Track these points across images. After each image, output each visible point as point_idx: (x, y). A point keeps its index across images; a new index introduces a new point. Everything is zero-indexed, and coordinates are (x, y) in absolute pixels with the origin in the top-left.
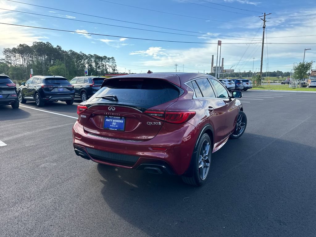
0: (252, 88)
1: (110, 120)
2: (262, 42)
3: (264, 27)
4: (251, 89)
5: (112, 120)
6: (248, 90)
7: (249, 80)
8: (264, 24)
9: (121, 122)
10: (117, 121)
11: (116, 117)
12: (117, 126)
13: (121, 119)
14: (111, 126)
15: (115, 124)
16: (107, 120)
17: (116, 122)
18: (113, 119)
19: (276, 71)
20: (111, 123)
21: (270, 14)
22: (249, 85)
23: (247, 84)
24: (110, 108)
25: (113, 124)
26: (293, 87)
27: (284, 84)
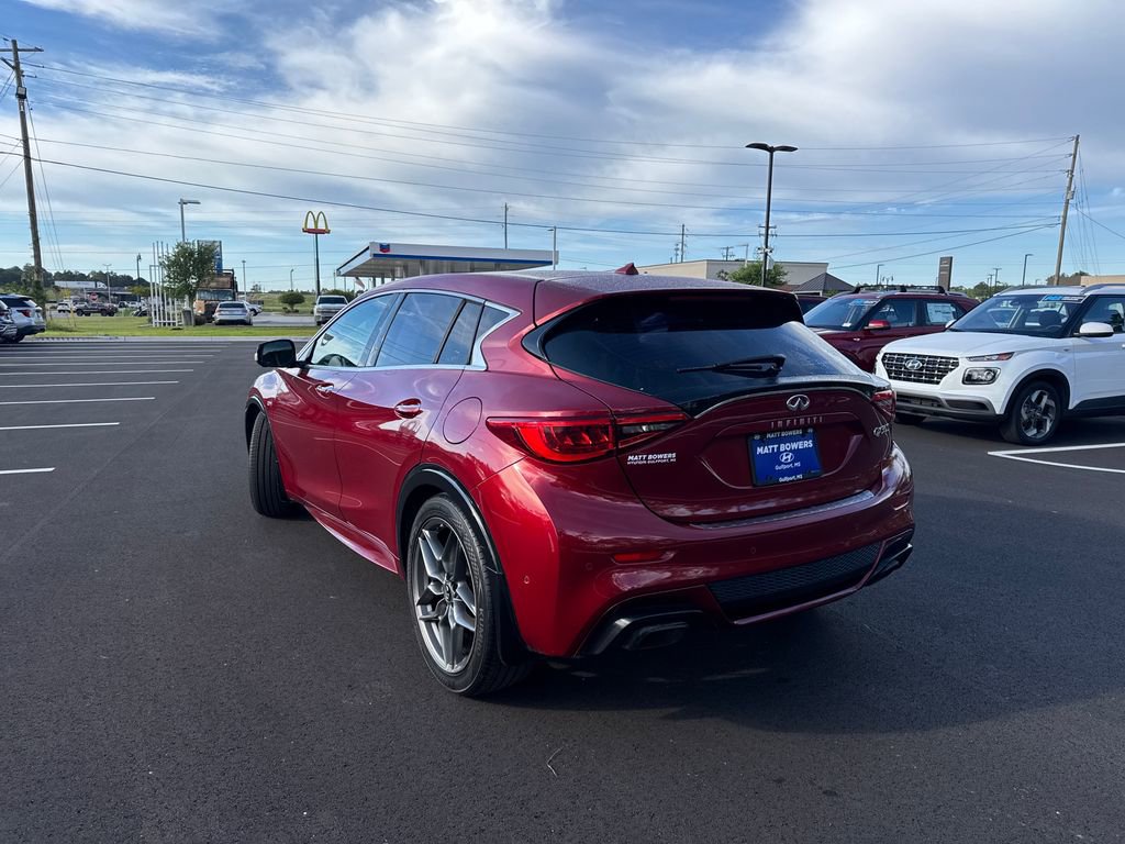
0: (43, 330)
1: (771, 447)
2: (22, 151)
3: (22, 97)
4: (39, 334)
5: (776, 446)
6: (28, 339)
7: (27, 299)
8: (20, 84)
9: (806, 446)
10: (794, 446)
11: (790, 433)
12: (798, 464)
13: (803, 437)
14: (777, 468)
15: (789, 457)
16: (760, 450)
17: (791, 451)
18: (780, 441)
19: (21, 268)
20: (775, 457)
21: (37, 50)
22: (34, 320)
23: (26, 314)
24: (793, 402)
25: (785, 458)
26: (164, 324)
27: (88, 314)
